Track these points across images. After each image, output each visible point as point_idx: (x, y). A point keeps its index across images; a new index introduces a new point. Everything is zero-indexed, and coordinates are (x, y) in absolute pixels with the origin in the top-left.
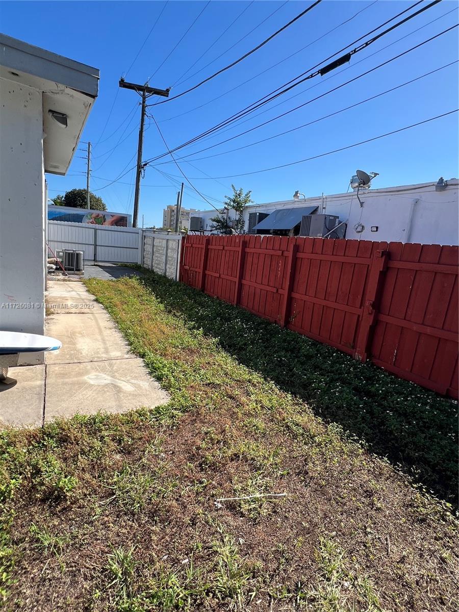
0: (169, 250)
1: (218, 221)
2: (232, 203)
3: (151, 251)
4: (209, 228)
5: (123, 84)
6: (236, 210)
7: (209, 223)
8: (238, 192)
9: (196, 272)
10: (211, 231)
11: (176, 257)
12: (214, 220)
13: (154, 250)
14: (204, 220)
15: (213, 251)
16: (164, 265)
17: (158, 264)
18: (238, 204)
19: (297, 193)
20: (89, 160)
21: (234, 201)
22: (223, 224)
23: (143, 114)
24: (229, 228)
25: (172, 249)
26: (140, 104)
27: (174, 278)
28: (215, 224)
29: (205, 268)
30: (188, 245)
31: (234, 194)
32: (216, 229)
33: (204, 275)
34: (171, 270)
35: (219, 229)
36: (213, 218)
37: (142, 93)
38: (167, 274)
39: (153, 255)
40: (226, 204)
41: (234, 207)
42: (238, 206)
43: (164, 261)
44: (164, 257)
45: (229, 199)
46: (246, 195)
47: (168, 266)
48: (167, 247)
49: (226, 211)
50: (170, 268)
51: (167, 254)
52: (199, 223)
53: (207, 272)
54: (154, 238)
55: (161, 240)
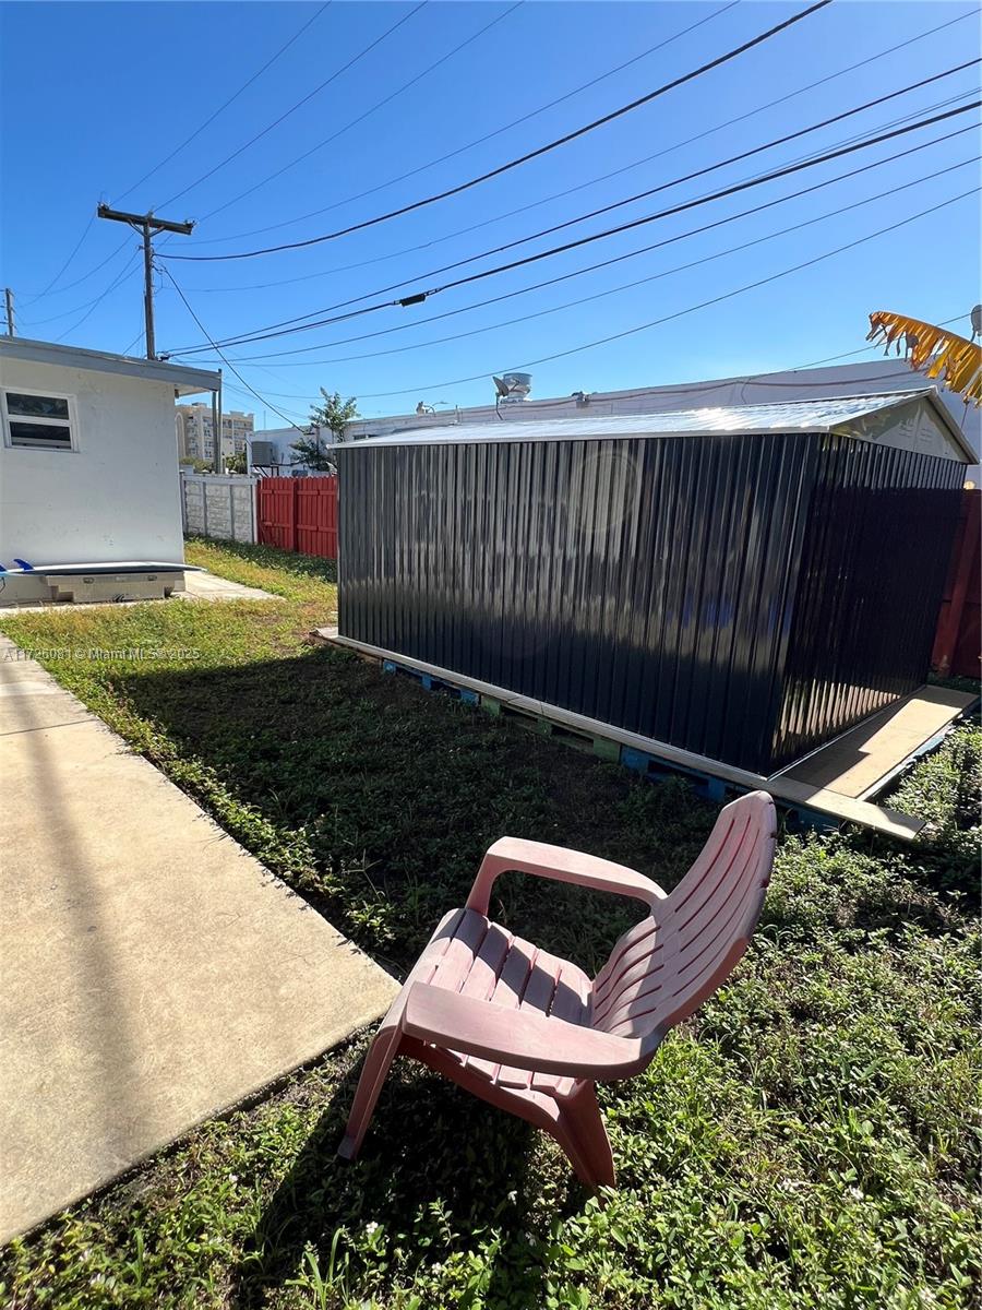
0: (236, 502)
1: (303, 449)
2: (324, 418)
3: (202, 504)
4: (287, 461)
5: (104, 212)
6: (332, 429)
7: (287, 453)
8: (333, 400)
9: (283, 528)
10: (292, 465)
11: (249, 509)
12: (296, 447)
13: (208, 502)
14: (276, 447)
15: (305, 498)
16: (229, 524)
17: (216, 524)
18: (334, 419)
19: (420, 404)
20: (11, 328)
21: (327, 415)
22: (311, 453)
23: (148, 267)
24: (324, 459)
25: (242, 500)
26: (141, 247)
27: (250, 541)
28: (298, 453)
29: (296, 522)
30: (266, 492)
31: (326, 402)
32: (302, 462)
33: (296, 531)
34: (243, 530)
35: (307, 461)
36: (295, 443)
37: (142, 228)
38: (237, 537)
39: (206, 511)
40: (313, 419)
41: (327, 424)
42: (337, 424)
43: (230, 518)
44: (229, 512)
45: (318, 410)
46: (348, 404)
47: (236, 525)
48: (232, 496)
49: (314, 430)
50: (239, 528)
51: (232, 507)
52: (268, 452)
53: (299, 526)
54: (204, 484)
55: (219, 487)
